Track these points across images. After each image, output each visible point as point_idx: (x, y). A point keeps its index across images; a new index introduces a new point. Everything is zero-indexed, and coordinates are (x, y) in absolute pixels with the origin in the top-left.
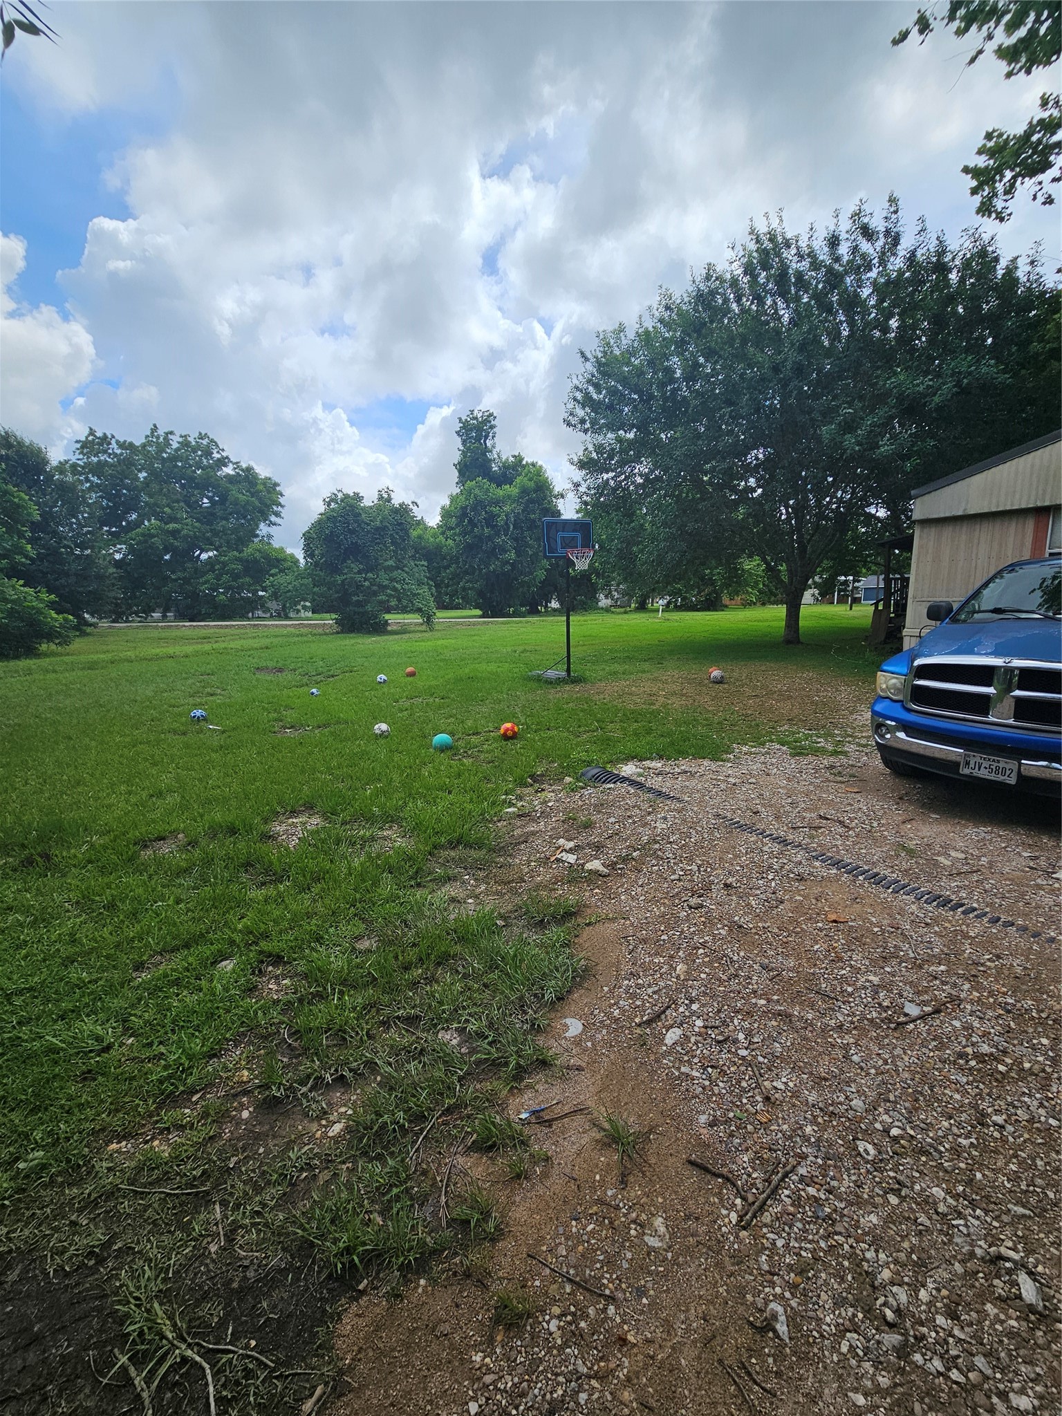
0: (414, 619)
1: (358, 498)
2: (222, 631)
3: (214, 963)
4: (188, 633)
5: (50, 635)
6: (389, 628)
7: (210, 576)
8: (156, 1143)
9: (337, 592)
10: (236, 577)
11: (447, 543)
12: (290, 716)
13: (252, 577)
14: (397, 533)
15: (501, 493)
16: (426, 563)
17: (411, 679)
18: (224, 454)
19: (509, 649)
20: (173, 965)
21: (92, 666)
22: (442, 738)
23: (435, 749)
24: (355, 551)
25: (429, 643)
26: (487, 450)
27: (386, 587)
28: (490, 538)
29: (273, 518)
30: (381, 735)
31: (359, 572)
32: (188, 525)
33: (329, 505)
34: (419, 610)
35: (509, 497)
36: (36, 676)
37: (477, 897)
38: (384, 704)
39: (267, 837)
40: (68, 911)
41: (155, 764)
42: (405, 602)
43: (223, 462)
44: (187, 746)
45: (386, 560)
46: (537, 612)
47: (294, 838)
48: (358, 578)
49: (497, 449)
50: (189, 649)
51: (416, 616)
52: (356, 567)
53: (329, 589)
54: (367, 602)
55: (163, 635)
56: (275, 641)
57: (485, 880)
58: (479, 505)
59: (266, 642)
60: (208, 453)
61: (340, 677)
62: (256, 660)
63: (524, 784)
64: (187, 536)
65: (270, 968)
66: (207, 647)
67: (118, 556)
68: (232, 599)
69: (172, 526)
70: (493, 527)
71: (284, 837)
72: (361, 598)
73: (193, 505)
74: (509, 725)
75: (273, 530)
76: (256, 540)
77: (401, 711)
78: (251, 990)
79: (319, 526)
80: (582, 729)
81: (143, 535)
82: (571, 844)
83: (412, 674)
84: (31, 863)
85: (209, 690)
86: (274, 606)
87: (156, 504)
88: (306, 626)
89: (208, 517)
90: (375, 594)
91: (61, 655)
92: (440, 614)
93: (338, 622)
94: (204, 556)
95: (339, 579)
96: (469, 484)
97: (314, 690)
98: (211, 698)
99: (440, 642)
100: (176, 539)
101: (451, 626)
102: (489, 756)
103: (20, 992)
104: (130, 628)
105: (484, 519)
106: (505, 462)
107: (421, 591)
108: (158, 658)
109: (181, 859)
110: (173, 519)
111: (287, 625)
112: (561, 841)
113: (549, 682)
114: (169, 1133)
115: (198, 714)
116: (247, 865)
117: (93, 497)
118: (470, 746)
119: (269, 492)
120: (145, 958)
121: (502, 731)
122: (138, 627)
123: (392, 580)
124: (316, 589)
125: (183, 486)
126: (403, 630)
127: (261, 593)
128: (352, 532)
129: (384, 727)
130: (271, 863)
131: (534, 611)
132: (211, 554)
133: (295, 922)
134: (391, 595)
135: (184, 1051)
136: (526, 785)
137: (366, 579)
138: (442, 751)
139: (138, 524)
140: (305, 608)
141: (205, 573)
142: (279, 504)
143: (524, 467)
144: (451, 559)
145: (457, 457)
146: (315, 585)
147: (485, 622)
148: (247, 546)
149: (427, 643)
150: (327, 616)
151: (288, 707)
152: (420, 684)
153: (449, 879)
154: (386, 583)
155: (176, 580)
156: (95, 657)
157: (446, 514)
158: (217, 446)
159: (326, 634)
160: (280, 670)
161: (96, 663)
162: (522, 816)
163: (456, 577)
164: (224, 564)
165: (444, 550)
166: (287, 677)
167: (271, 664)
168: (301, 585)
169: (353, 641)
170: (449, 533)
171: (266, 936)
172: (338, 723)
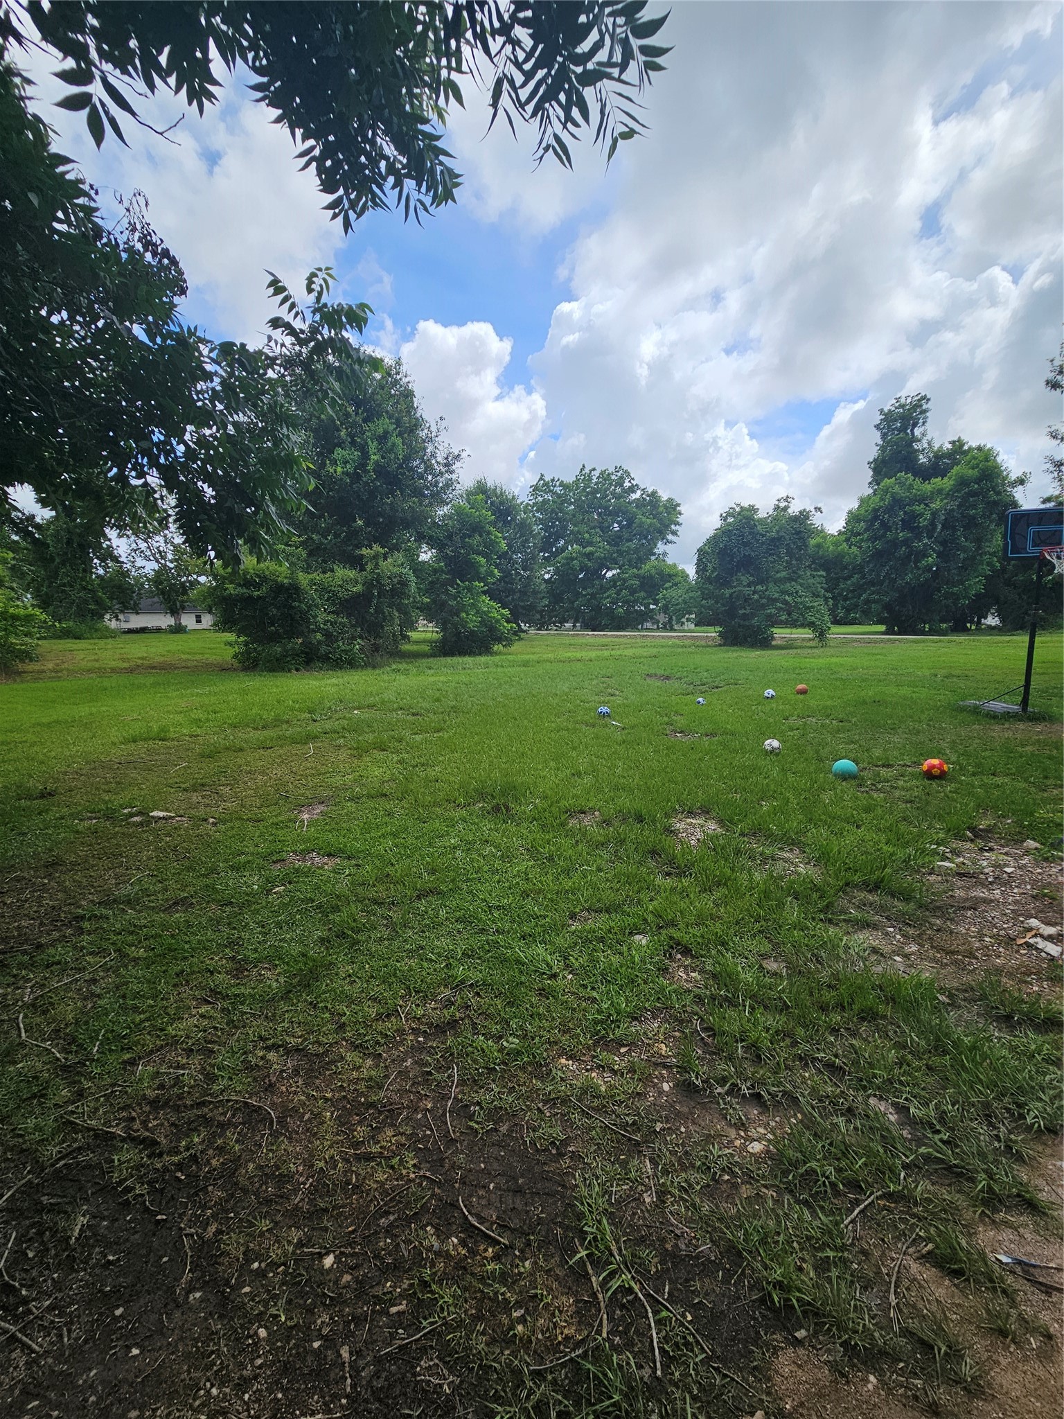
0: (806, 633)
1: (753, 509)
2: (617, 640)
3: (631, 934)
4: (591, 640)
5: (499, 640)
6: (774, 643)
7: (612, 592)
8: (594, 1074)
9: (723, 605)
10: (633, 591)
11: (851, 551)
12: (681, 721)
13: (646, 592)
14: (794, 543)
15: (927, 487)
16: (824, 574)
17: (801, 697)
18: (634, 483)
19: (927, 672)
20: (599, 923)
21: (526, 664)
22: (845, 764)
23: (835, 775)
24: (747, 564)
25: (821, 660)
26: (914, 439)
27: (776, 600)
28: (906, 542)
29: (670, 537)
30: (771, 752)
31: (749, 585)
32: (601, 547)
33: (725, 519)
34: (811, 625)
35: (940, 491)
36: (491, 669)
37: (906, 956)
38: (772, 720)
39: (669, 831)
40: (522, 854)
41: (574, 748)
42: (795, 616)
43: (632, 489)
44: (597, 737)
45: (778, 572)
46: (965, 630)
47: (693, 837)
48: (747, 591)
49: (929, 437)
50: (593, 654)
51: (807, 630)
52: (745, 580)
53: (717, 602)
54: (753, 615)
55: (572, 642)
56: (663, 650)
57: (918, 939)
58: (897, 502)
59: (654, 651)
60: (620, 483)
61: (725, 688)
62: (646, 667)
63: (960, 836)
64: (599, 558)
65: (679, 956)
66: (606, 653)
67: (547, 576)
68: (627, 612)
69: (589, 549)
70: (912, 529)
71: (684, 835)
72: (748, 611)
73: (605, 529)
74: (936, 762)
75: (669, 548)
76: (653, 558)
77: (792, 729)
78: (664, 970)
79: (713, 541)
80: (1049, 782)
81: (566, 558)
82: (1051, 930)
83: (804, 692)
84: (498, 810)
85: (609, 690)
86: (662, 618)
87: (579, 532)
88: (689, 638)
89: (616, 540)
90: (763, 607)
91: (505, 654)
92: (835, 629)
93: (721, 634)
94: (609, 574)
95: (727, 592)
96: (887, 482)
97: (700, 699)
98: (612, 698)
99: (834, 660)
100: (589, 560)
101: (845, 643)
102: (908, 795)
103: (498, 908)
104: (549, 636)
105: (902, 520)
106: (939, 450)
107: (816, 604)
108: (570, 661)
109: (598, 833)
110: (590, 544)
111: (672, 637)
112: (1034, 922)
113: (993, 716)
114: (604, 1071)
115: (604, 711)
116: (654, 853)
117: (536, 529)
118: (877, 778)
119: (669, 513)
120: (577, 910)
121: (925, 767)
122: (554, 635)
123: (783, 592)
124: (704, 602)
125: (599, 514)
126: (789, 646)
127: (652, 607)
128: (746, 544)
129: (776, 743)
130: (674, 857)
131: (959, 627)
132: (614, 572)
133: (700, 920)
134: (781, 608)
135: (612, 1002)
136: (965, 839)
137: (754, 592)
138: (845, 779)
139: (564, 549)
140: (688, 620)
141: (608, 589)
142: (678, 524)
143: (966, 453)
144: (854, 568)
145: (873, 453)
146: (703, 599)
147: (889, 640)
148: (645, 564)
149: (820, 660)
150: (711, 629)
151: (677, 713)
152: (813, 703)
153: (867, 925)
154: (777, 595)
155: (585, 595)
156: (527, 657)
157: (853, 518)
158: (629, 475)
159: (709, 646)
160: (668, 678)
161: (528, 662)
162: (963, 875)
163: (858, 589)
164: (625, 580)
165: (846, 559)
166: (674, 685)
167: (660, 672)
168: (691, 598)
169: (735, 655)
170: (853, 539)
171: (673, 924)
172: (725, 733)
